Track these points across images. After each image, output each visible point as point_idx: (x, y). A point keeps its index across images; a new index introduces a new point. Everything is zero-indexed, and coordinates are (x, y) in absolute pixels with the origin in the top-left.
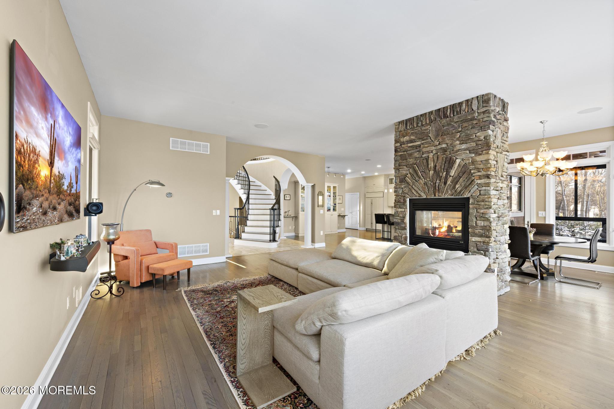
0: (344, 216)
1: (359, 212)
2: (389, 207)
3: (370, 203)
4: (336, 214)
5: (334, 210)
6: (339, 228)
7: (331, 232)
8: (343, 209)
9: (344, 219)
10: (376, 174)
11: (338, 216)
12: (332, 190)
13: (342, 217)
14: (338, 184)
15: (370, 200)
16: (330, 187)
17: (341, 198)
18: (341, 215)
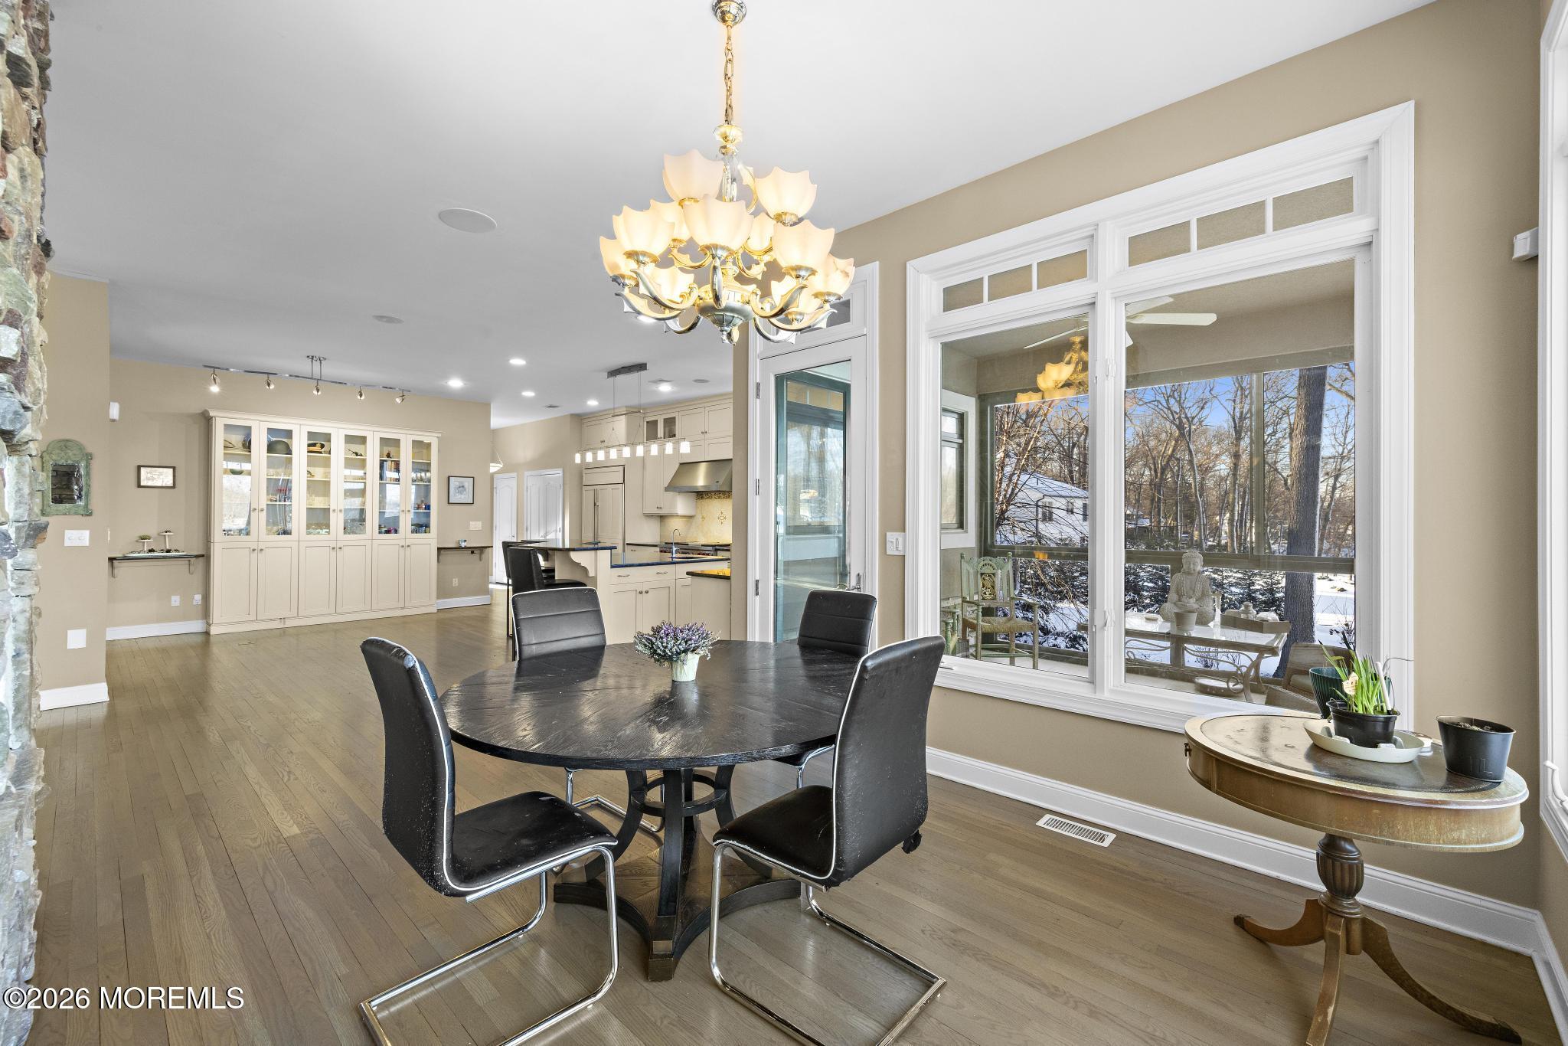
0: (483, 549)
1: (561, 533)
2: (650, 516)
3: (593, 505)
4: (430, 541)
6: (443, 591)
7: (402, 608)
8: (479, 525)
10: (593, 403)
11: (439, 549)
12: (406, 456)
13: (472, 552)
14: (440, 435)
15: (592, 493)
16: (398, 441)
17: (466, 485)
18: (463, 545)
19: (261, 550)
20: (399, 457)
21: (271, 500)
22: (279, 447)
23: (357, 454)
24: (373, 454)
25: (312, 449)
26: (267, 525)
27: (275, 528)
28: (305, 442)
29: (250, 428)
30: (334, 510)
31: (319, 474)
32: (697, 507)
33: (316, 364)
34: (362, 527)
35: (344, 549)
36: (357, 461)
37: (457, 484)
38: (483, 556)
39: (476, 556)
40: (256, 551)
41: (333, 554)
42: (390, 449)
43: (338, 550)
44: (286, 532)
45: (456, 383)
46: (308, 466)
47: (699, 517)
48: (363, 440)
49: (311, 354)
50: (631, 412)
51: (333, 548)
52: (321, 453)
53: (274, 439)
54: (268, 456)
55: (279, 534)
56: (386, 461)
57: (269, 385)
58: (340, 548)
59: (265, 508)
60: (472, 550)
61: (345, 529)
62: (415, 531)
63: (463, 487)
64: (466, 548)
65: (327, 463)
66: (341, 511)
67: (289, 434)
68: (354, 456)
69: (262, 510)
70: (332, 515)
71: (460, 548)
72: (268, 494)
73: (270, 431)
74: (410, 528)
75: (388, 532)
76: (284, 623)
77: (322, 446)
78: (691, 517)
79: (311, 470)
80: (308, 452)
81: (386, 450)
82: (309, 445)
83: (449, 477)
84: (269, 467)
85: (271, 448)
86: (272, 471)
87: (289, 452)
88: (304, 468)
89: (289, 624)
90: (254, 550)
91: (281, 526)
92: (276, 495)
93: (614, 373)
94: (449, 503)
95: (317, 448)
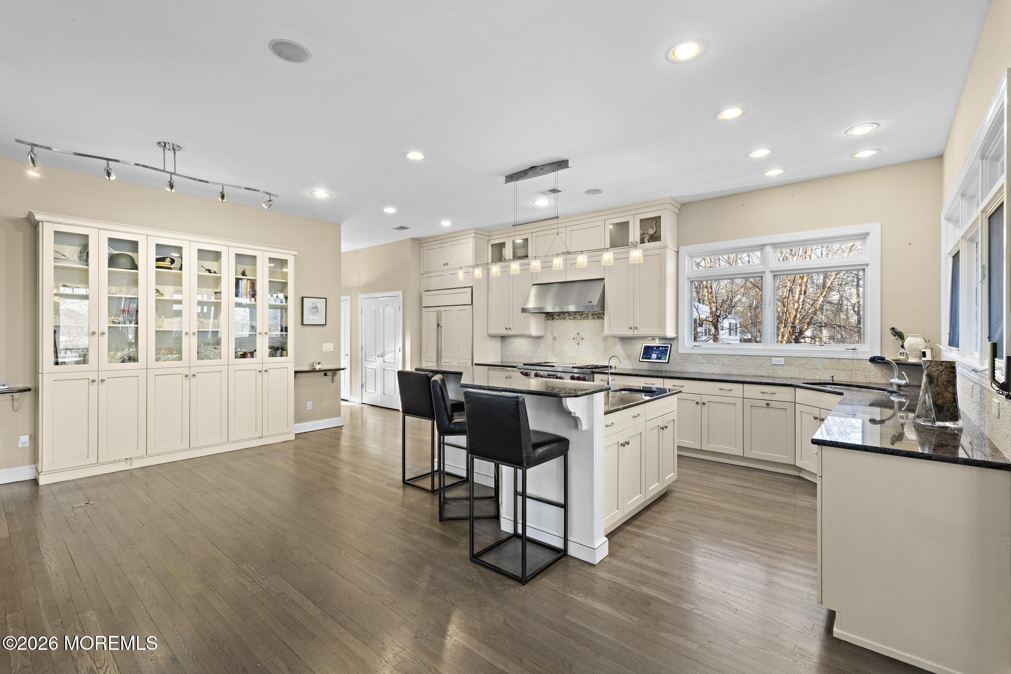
0: (336, 371)
1: (401, 353)
2: (492, 337)
3: (435, 326)
4: (288, 363)
5: (278, 349)
6: (298, 419)
7: (260, 438)
8: (328, 347)
9: (333, 381)
10: (446, 223)
11: (296, 372)
12: (263, 275)
13: (325, 375)
14: (296, 253)
15: (435, 314)
16: (254, 258)
17: (319, 306)
18: (318, 367)
19: (103, 381)
20: (255, 275)
21: (113, 323)
22: (123, 261)
23: (210, 271)
24: (228, 271)
25: (161, 264)
26: (109, 351)
27: (119, 354)
28: (153, 256)
29: (87, 236)
30: (187, 334)
31: (169, 292)
32: (546, 328)
33: (169, 154)
34: (217, 351)
35: (198, 375)
36: (210, 280)
37: (311, 305)
38: (336, 378)
39: (329, 378)
40: (96, 382)
41: (186, 381)
42: (245, 267)
43: (191, 377)
44: (133, 359)
45: (321, 193)
46: (156, 284)
47: (549, 338)
48: (217, 255)
49: (162, 140)
50: (481, 233)
51: (186, 376)
52: (170, 268)
53: (116, 252)
54: (109, 272)
55: (123, 361)
56: (241, 279)
57: (109, 174)
58: (194, 375)
59: (106, 330)
60: (325, 372)
61: (198, 353)
62: (272, 355)
63: (316, 308)
64: (320, 371)
65: (178, 282)
66: (194, 334)
67: (134, 245)
68: (207, 274)
69: (103, 334)
70: (185, 339)
71: (314, 371)
72: (110, 315)
73: (112, 241)
74: (267, 351)
75: (244, 356)
76: (131, 464)
77: (172, 261)
78: (539, 338)
79: (160, 288)
80: (157, 267)
81: (241, 268)
82: (158, 260)
83: (302, 298)
84: (110, 283)
85: (113, 261)
86: (114, 289)
87: (135, 267)
88: (153, 286)
89: (137, 464)
90: (93, 381)
91: (126, 352)
92: (119, 317)
93: (512, 177)
94: (302, 324)
95: (167, 263)
